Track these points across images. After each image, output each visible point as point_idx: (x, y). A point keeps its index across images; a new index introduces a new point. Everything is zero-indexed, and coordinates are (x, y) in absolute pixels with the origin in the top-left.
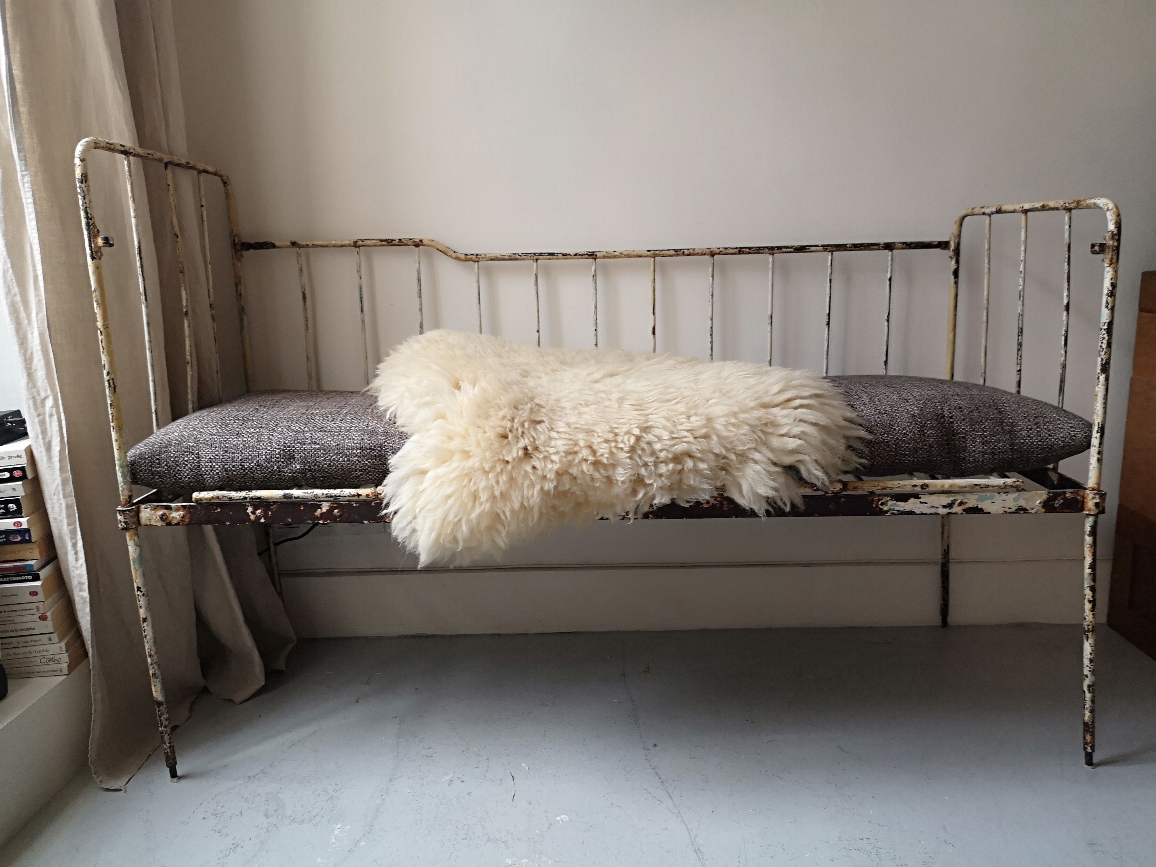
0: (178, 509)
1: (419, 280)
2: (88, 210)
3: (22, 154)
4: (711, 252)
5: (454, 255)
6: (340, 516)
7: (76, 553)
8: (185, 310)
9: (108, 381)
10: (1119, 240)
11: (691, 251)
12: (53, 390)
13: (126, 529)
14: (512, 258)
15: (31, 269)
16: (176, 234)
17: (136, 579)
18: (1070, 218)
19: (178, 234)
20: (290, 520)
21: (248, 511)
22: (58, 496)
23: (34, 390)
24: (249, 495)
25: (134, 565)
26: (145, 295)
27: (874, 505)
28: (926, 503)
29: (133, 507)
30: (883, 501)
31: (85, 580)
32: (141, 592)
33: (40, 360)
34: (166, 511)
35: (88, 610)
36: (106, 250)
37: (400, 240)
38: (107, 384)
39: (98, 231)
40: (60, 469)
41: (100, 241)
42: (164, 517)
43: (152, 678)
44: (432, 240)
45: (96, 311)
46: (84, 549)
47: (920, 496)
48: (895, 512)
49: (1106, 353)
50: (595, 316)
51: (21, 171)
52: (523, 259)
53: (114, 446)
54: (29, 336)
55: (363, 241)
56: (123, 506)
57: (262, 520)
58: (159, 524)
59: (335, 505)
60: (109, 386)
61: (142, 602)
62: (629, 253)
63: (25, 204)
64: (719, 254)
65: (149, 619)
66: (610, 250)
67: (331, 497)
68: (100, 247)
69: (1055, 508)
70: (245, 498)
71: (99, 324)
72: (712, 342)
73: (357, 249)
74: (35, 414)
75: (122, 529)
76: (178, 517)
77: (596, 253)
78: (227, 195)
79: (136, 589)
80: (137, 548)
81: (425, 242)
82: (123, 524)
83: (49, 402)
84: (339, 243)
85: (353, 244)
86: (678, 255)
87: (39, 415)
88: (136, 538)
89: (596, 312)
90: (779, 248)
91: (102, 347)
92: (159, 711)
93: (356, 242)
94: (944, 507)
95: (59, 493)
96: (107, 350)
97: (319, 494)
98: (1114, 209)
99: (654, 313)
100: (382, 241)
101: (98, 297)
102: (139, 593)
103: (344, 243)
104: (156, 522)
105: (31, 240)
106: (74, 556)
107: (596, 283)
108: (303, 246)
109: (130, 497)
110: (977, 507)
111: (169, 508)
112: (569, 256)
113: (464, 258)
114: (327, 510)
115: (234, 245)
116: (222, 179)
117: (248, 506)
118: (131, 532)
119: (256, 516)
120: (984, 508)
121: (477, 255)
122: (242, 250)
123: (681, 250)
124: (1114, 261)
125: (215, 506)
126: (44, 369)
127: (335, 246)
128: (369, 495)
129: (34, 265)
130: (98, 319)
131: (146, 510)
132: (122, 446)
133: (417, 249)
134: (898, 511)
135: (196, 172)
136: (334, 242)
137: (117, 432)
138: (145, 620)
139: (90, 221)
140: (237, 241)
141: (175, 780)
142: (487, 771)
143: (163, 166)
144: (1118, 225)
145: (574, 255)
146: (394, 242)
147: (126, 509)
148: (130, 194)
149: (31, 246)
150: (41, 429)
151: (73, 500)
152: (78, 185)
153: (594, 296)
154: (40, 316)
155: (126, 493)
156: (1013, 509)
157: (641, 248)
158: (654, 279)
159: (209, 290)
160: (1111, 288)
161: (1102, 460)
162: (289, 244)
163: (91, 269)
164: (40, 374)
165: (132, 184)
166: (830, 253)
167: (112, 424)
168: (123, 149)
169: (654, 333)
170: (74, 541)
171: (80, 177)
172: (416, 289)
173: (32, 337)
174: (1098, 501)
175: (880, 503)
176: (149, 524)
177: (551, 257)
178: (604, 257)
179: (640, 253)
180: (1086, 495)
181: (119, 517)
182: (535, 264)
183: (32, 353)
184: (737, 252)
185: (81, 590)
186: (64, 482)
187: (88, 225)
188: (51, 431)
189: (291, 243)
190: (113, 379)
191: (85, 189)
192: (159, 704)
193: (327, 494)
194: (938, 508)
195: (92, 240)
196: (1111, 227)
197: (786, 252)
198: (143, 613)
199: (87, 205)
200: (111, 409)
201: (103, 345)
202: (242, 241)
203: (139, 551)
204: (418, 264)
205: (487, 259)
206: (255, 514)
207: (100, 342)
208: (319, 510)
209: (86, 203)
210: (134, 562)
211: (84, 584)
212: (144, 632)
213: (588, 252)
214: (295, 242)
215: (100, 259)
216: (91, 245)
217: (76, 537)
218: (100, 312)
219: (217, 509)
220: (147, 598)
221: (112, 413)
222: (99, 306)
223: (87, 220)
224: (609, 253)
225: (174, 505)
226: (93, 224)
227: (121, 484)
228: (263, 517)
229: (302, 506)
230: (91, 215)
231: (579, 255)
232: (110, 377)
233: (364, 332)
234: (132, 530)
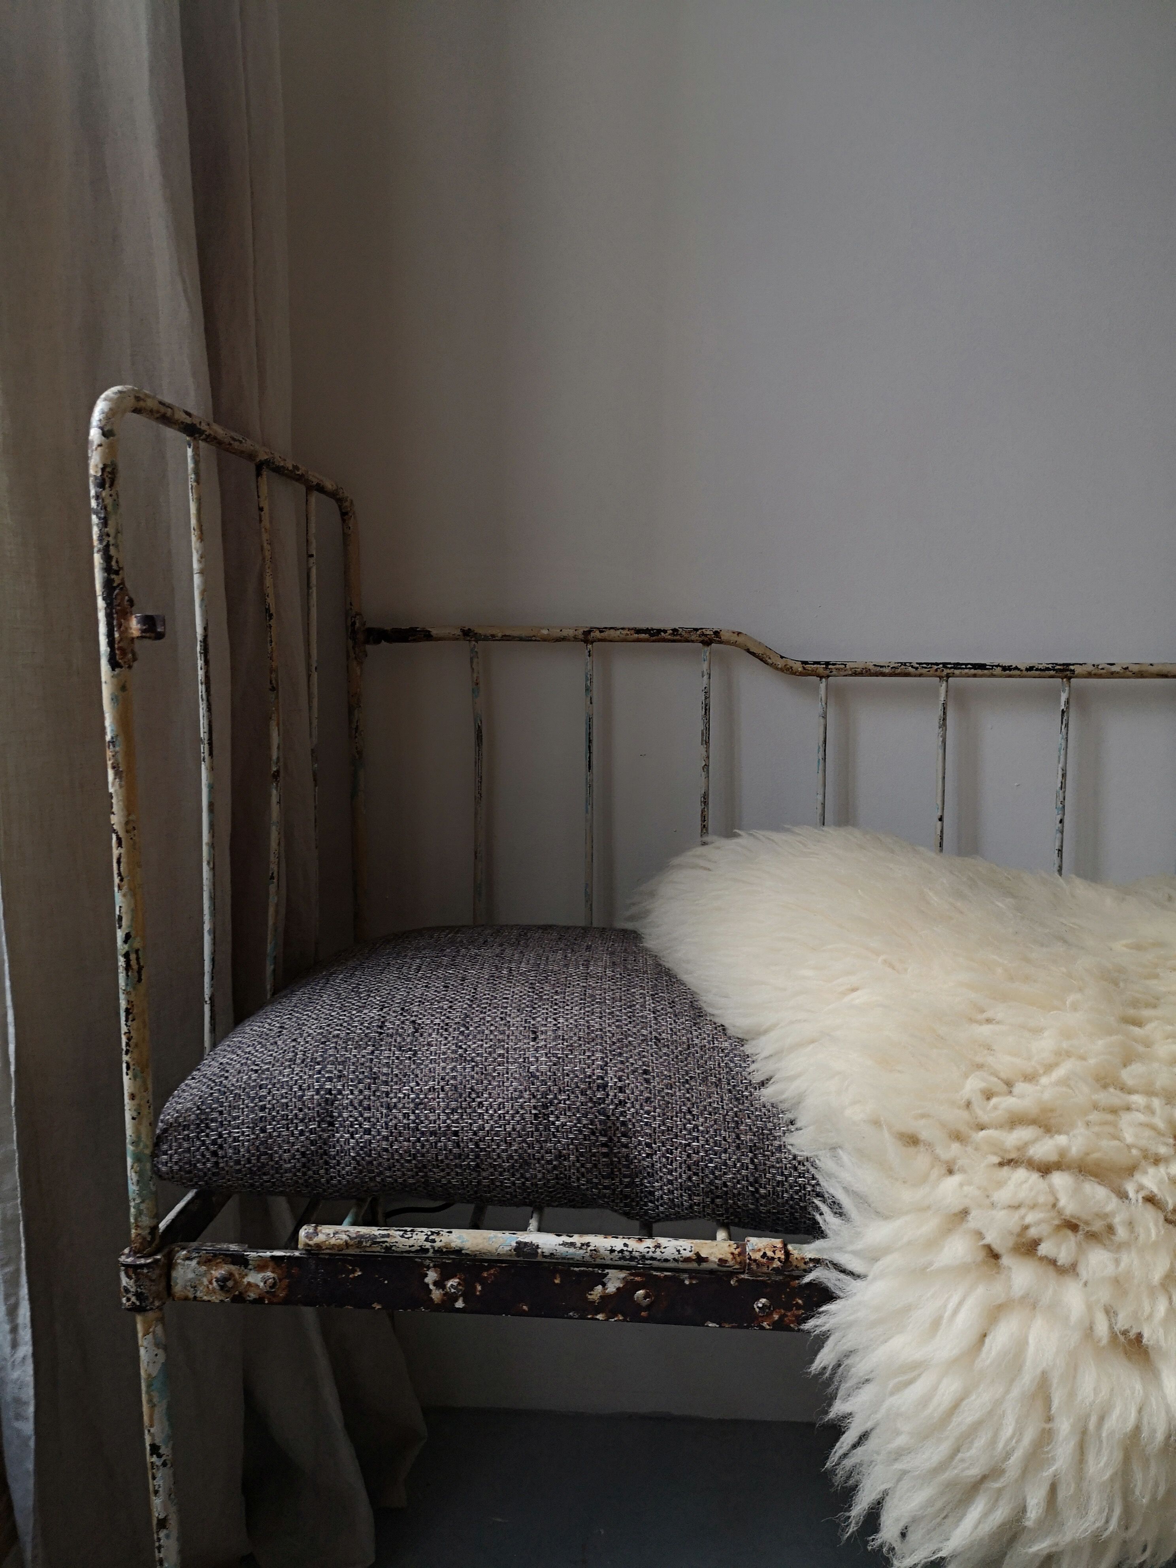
0: (262, 1266)
1: (707, 709)
2: (112, 551)
5: (780, 663)
6: (648, 1307)
8: (275, 769)
9: (126, 955)
13: (137, 1309)
14: (900, 671)
16: (266, 609)
17: (152, 1426)
19: (272, 611)
20: (525, 1307)
21: (427, 1280)
24: (434, 1241)
25: (148, 1393)
26: (210, 744)
29: (158, 1257)
31: (29, 1393)
32: (159, 1456)
34: (233, 1268)
36: (145, 648)
37: (675, 630)
38: (121, 961)
39: (131, 602)
41: (135, 626)
42: (230, 1284)
44: (739, 633)
45: (111, 790)
50: (1061, 792)
52: (921, 675)
53: (127, 1108)
55: (601, 630)
56: (135, 1252)
57: (460, 1304)
58: (216, 1297)
59: (638, 1279)
60: (128, 967)
61: (160, 1480)
62: (1144, 668)
65: (173, 1522)
66: (1102, 661)
67: (632, 1258)
68: (133, 639)
70: (423, 1250)
71: (116, 820)
73: (590, 646)
75: (129, 1309)
76: (262, 1284)
77: (1072, 667)
78: (345, 536)
79: (148, 1448)
80: (161, 1352)
81: (725, 636)
82: (133, 1299)
84: (556, 633)
85: (581, 637)
88: (159, 1329)
89: (1063, 786)
91: (119, 874)
93: (587, 633)
96: (129, 880)
97: (602, 1251)
100: (638, 631)
101: (120, 758)
102: (154, 1459)
103: (565, 633)
104: (208, 1293)
107: (1067, 726)
108: (486, 638)
109: (152, 1223)
111: (240, 1261)
112: (1017, 672)
113: (800, 670)
114: (618, 1289)
115: (353, 633)
116: (340, 507)
117: (428, 1268)
118: (151, 1315)
119: (446, 1294)
121: (827, 664)
122: (367, 642)
125: (351, 1263)
127: (545, 639)
128: (726, 1261)
130: (115, 809)
131: (187, 1262)
132: (145, 1111)
133: (707, 649)
135: (303, 489)
136: (545, 632)
137: (135, 1077)
138: (162, 1523)
139: (113, 576)
140: (357, 625)
143: (252, 467)
145: (1027, 670)
146: (662, 633)
147: (142, 1261)
148: (193, 522)
152: (93, 493)
153: (1063, 752)
155: (146, 1221)
159: (311, 724)
162: (458, 632)
163: (107, 691)
165: (199, 501)
167: (125, 1058)
168: (188, 420)
170: (12, 1301)
171: (99, 474)
172: (700, 726)
176: (191, 1296)
177: (979, 672)
179: (1165, 669)
181: (124, 1281)
182: (944, 684)
185: (18, 1417)
187: (108, 585)
189: (463, 631)
190: (137, 951)
191: (109, 501)
193: (622, 1251)
195: (115, 623)
198: (159, 1507)
199: (110, 539)
200: (127, 1021)
201: (122, 869)
202: (368, 625)
203: (162, 1358)
204: (706, 677)
205: (846, 673)
206: (443, 1287)
207: (115, 861)
208: (600, 1287)
209: (108, 535)
210: (149, 1386)
211: (26, 1403)
212: (159, 1552)
213: (1057, 664)
214: (469, 629)
215: (130, 667)
216: (113, 635)
217: (16, 1294)
218: (120, 791)
219: (354, 1271)
220: (171, 1472)
221: (129, 1033)
222: (120, 778)
223: (109, 574)
224: (1100, 667)
225: (253, 1254)
226: (119, 585)
227: (134, 1200)
228: (461, 1295)
229: (558, 1276)
230: (117, 562)
231: (1037, 670)
232: (130, 947)
233: (589, 807)
234: (151, 1309)
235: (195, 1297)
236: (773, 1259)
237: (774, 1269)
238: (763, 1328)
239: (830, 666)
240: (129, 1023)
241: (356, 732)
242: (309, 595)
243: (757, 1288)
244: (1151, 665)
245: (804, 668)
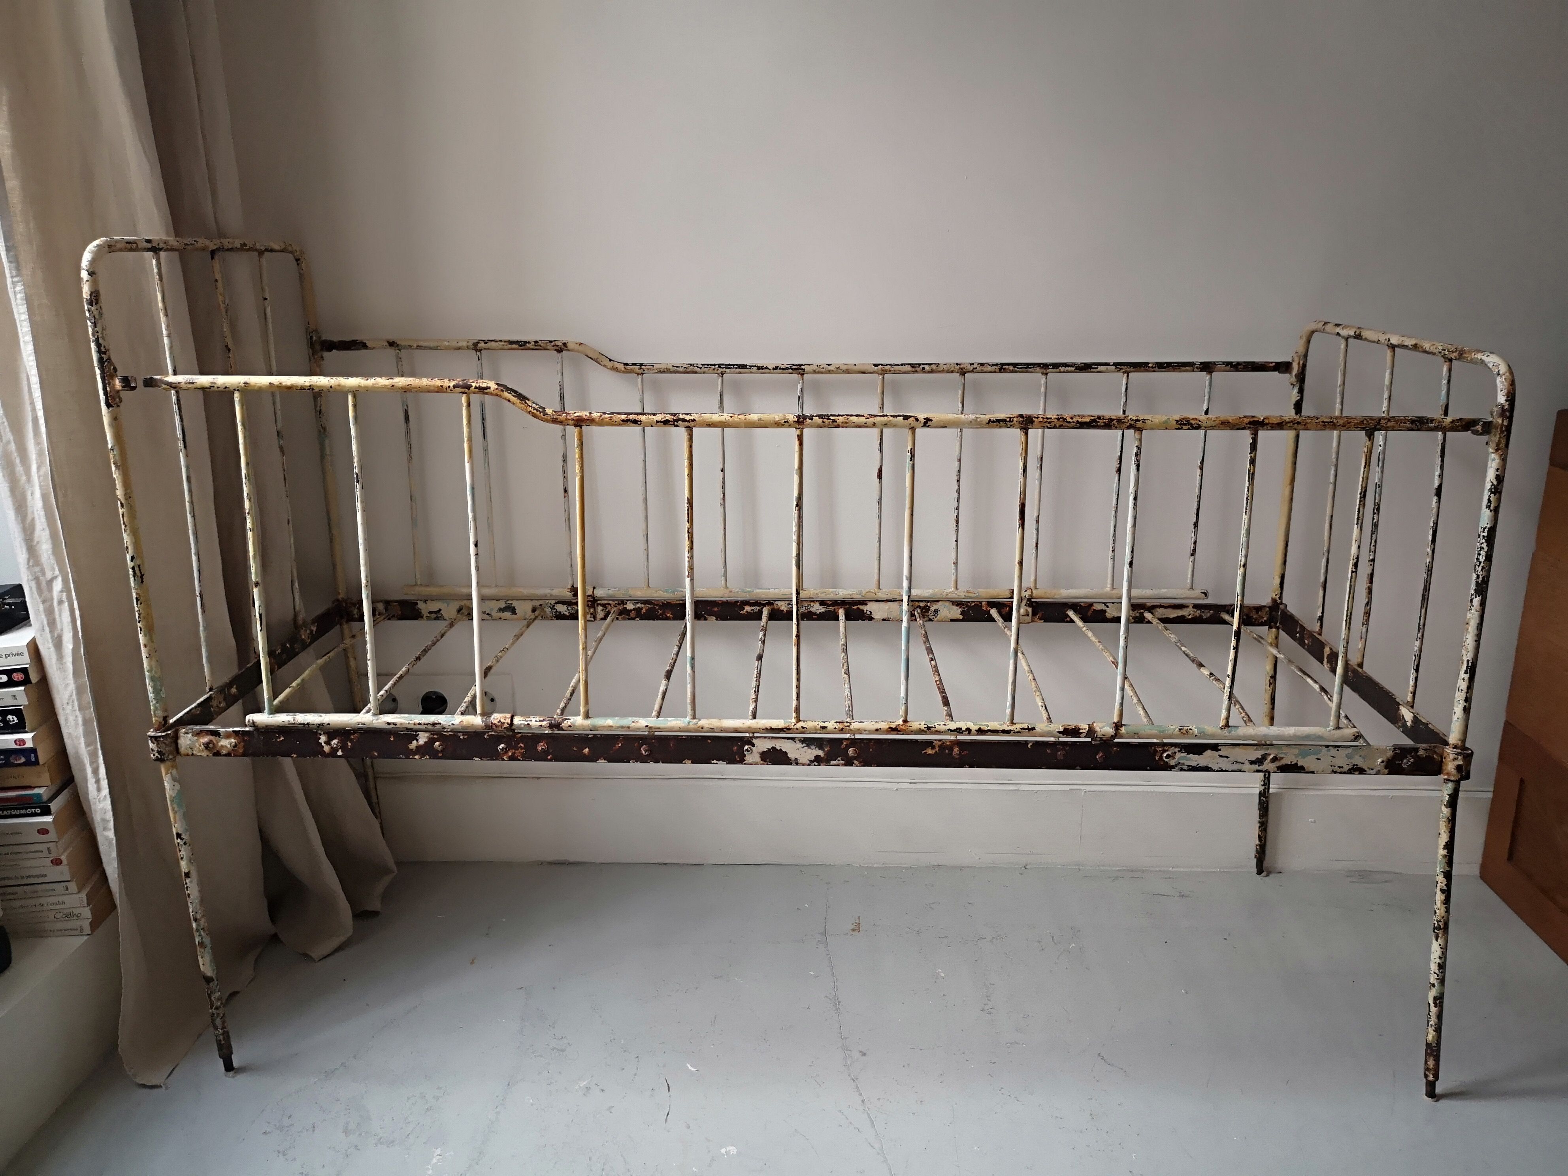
0: (228, 736)
1: (562, 396)
2: (101, 341)
3: (12, 253)
4: (962, 369)
5: (610, 364)
6: (442, 751)
7: (98, 781)
9: (133, 568)
10: (1510, 419)
11: (934, 367)
12: (62, 570)
13: (161, 760)
14: (691, 369)
15: (28, 408)
16: (227, 346)
17: (175, 823)
18: (1450, 370)
19: (230, 348)
20: (376, 753)
21: (320, 741)
22: (73, 707)
23: (37, 569)
24: (323, 720)
25: (172, 805)
26: (184, 440)
27: (1157, 758)
28: (1227, 757)
29: (169, 732)
30: (1169, 753)
31: (110, 815)
32: (182, 839)
33: (44, 529)
34: (212, 738)
35: (114, 854)
36: (126, 395)
37: (536, 342)
38: (131, 572)
39: (115, 369)
40: (74, 674)
41: (118, 384)
42: (211, 745)
43: (198, 947)
44: (581, 344)
45: (115, 476)
46: (108, 778)
47: (1219, 748)
48: (1185, 767)
49: (1483, 568)
51: (12, 277)
52: (704, 373)
53: (143, 652)
54: (29, 497)
55: (486, 342)
56: (156, 730)
57: (340, 753)
58: (204, 754)
59: (435, 736)
60: (135, 575)
61: (183, 852)
62: (850, 367)
63: (18, 321)
64: (972, 372)
65: (194, 874)
66: (823, 362)
67: (431, 725)
68: (118, 391)
69: (1404, 769)
70: (316, 723)
71: (119, 493)
72: (958, 491)
73: (479, 353)
74: (39, 600)
75: (155, 760)
76: (229, 746)
77: (803, 367)
78: (301, 277)
79: (175, 835)
80: (176, 784)
81: (570, 346)
82: (157, 754)
83: (58, 585)
84: (454, 344)
85: (472, 346)
86: (916, 372)
87: (44, 602)
88: (174, 772)
90: (1056, 366)
91: (124, 523)
92: (208, 988)
93: (476, 344)
94: (1252, 763)
95: (73, 702)
96: (130, 527)
97: (414, 721)
98: (1507, 374)
99: (881, 450)
100: (511, 342)
101: (117, 458)
102: (179, 841)
103: (460, 344)
104: (199, 751)
105: (28, 370)
106: (95, 786)
107: (802, 406)
108: (405, 347)
109: (165, 719)
110: (1296, 764)
111: (216, 734)
112: (767, 370)
113: (623, 369)
114: (425, 742)
115: (312, 345)
116: (293, 256)
117: (321, 734)
118: (168, 763)
119: (332, 748)
120: (1305, 766)
121: (641, 365)
122: (322, 350)
123: (920, 365)
124: (1502, 445)
125: (277, 733)
126: (50, 542)
127: (448, 348)
129: (32, 403)
130: (118, 487)
131: (186, 735)
132: (154, 654)
133: (559, 355)
134: (1189, 766)
135: (256, 254)
136: (446, 343)
137: (145, 635)
138: (187, 875)
139: (103, 356)
140: (314, 338)
141: (231, 1073)
142: (635, 1075)
143: (208, 256)
144: (1511, 397)
145: (774, 369)
146: (528, 344)
147: (160, 734)
148: (160, 305)
149: (28, 379)
150: (48, 620)
151: (91, 712)
152: (86, 308)
154: (42, 472)
155: (160, 713)
156: (1346, 768)
157: (866, 360)
158: (883, 404)
159: (275, 414)
160: (1495, 483)
161: (1470, 708)
162: (386, 343)
163: (106, 420)
164: (45, 548)
165: (164, 291)
166: (1126, 375)
167: (139, 625)
168: (149, 245)
169: (880, 476)
170: (95, 765)
171: (89, 297)
173: (33, 498)
174: (1461, 763)
175: (1165, 755)
176: (190, 753)
177: (742, 370)
178: (814, 372)
179: (863, 368)
180: (1445, 754)
181: (151, 745)
182: (720, 379)
183: (33, 519)
184: (998, 370)
185: (105, 829)
186: (80, 691)
187: (101, 361)
188: (61, 621)
189: (388, 342)
190: (139, 566)
191: (96, 313)
192: (208, 980)
193: (424, 721)
194: (1243, 763)
195: (107, 381)
196: (1501, 399)
197: (1064, 372)
198: (184, 865)
199: (99, 334)
200: (137, 604)
201: (125, 520)
202: (323, 338)
203: (178, 787)
204: (560, 374)
205: (654, 371)
206: (330, 744)
207: (121, 516)
208: (415, 741)
209: (98, 332)
210: (172, 801)
211: (108, 821)
212: (187, 890)
213: (793, 365)
214: (394, 342)
215: (118, 406)
216: (106, 389)
217: (97, 761)
218: (119, 477)
219: (279, 737)
220: (190, 848)
221: (139, 611)
222: (119, 469)
223: (100, 355)
224: (821, 367)
225: (224, 730)
226: (107, 359)
227: (152, 701)
228: (340, 749)
229: (392, 736)
230: (104, 347)
231: (780, 369)
232: (135, 564)
233: (486, 465)
234: (167, 760)
235: (193, 754)
236: (504, 723)
237: (505, 728)
238: (504, 760)
239: (642, 367)
240: (139, 605)
241: (320, 414)
242: (266, 325)
243: (499, 739)
244: (855, 365)
245: (625, 368)
